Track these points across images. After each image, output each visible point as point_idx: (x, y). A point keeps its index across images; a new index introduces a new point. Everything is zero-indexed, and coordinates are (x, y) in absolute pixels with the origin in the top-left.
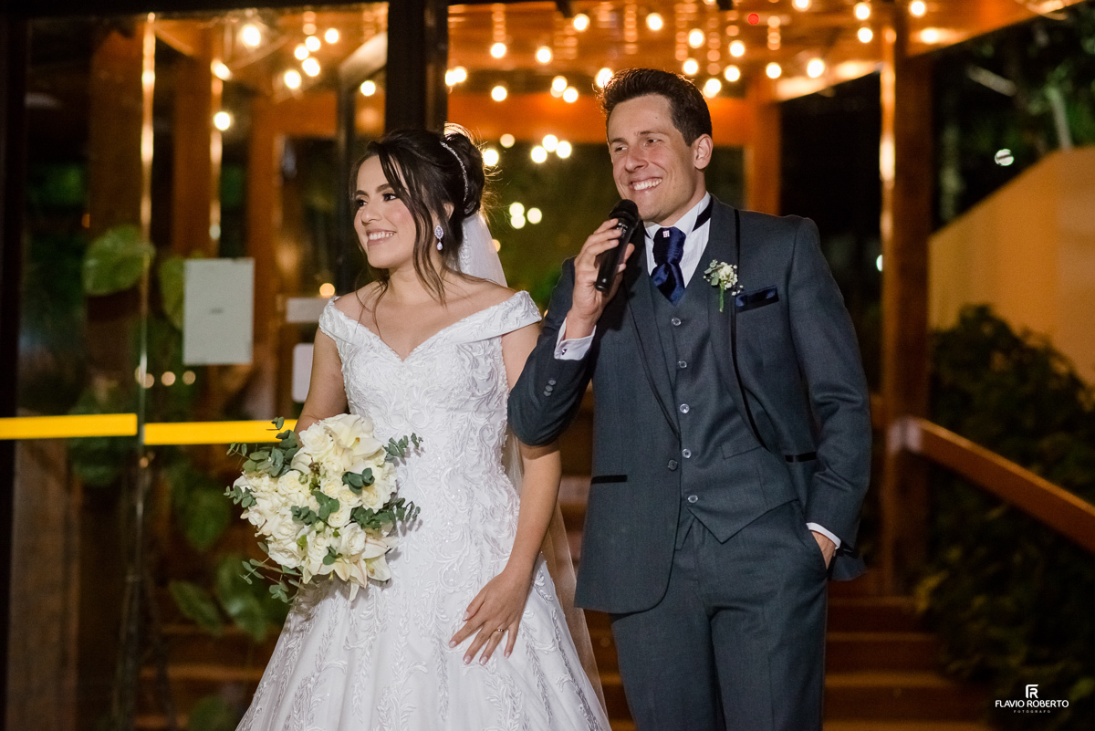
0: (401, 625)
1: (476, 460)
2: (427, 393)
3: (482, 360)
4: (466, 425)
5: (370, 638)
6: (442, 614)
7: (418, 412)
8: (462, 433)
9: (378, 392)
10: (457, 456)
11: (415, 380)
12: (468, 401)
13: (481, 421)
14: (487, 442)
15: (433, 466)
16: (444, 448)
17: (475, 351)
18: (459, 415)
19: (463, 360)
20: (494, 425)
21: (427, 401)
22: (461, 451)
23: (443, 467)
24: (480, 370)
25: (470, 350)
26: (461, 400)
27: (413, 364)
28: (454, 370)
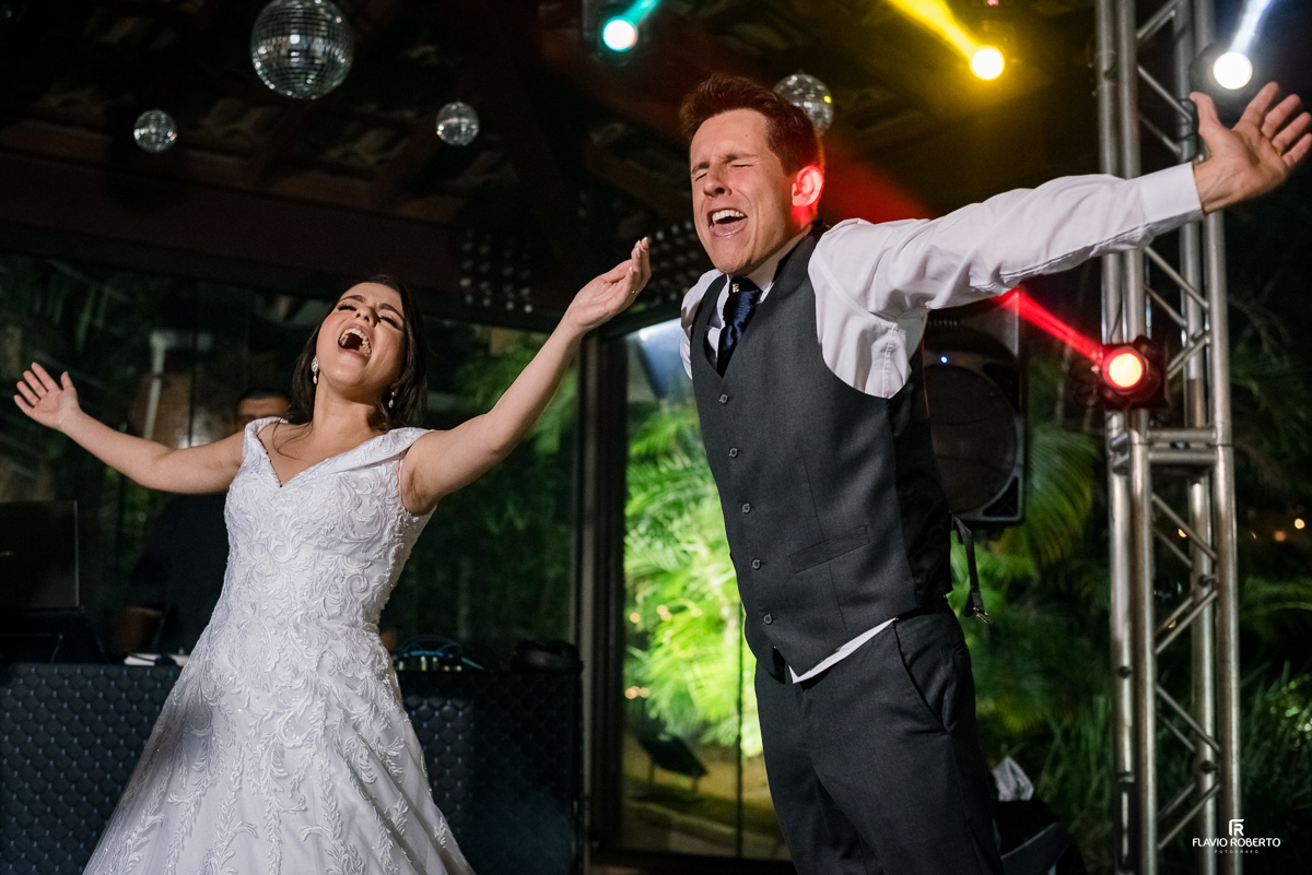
0: (232, 779)
1: (336, 610)
2: (295, 524)
3: (366, 501)
4: (332, 569)
5: (198, 793)
6: (280, 767)
7: (281, 544)
8: (326, 577)
9: (247, 516)
10: (313, 600)
11: (285, 508)
12: (341, 542)
13: (353, 568)
14: (355, 594)
15: (284, 606)
16: (301, 588)
17: (360, 489)
18: (328, 556)
19: (343, 496)
20: (369, 579)
21: (293, 534)
22: (320, 596)
23: (295, 609)
24: (360, 511)
25: (354, 485)
26: (332, 540)
27: (289, 491)
28: (329, 503)
